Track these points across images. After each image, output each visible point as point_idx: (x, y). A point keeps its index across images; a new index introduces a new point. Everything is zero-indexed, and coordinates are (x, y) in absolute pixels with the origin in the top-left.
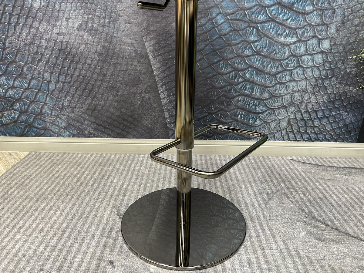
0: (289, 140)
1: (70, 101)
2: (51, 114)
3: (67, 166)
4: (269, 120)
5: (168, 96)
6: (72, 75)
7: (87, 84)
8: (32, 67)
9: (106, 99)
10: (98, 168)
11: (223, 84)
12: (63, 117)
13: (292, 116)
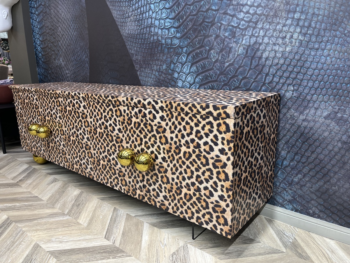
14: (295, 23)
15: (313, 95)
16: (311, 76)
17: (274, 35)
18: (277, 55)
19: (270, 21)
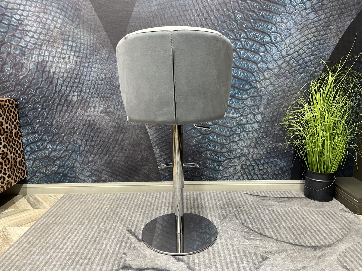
0: (244, 179)
1: (94, 158)
2: (80, 167)
3: (91, 203)
4: (228, 166)
5: (160, 152)
6: (96, 141)
7: (106, 146)
8: (69, 137)
9: (118, 156)
10: (112, 203)
11: (195, 143)
12: (88, 169)
13: (244, 163)
14: (70, 49)
15: (90, 98)
16: (87, 85)
17: (57, 55)
18: (62, 70)
19: (51, 45)
